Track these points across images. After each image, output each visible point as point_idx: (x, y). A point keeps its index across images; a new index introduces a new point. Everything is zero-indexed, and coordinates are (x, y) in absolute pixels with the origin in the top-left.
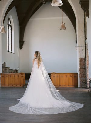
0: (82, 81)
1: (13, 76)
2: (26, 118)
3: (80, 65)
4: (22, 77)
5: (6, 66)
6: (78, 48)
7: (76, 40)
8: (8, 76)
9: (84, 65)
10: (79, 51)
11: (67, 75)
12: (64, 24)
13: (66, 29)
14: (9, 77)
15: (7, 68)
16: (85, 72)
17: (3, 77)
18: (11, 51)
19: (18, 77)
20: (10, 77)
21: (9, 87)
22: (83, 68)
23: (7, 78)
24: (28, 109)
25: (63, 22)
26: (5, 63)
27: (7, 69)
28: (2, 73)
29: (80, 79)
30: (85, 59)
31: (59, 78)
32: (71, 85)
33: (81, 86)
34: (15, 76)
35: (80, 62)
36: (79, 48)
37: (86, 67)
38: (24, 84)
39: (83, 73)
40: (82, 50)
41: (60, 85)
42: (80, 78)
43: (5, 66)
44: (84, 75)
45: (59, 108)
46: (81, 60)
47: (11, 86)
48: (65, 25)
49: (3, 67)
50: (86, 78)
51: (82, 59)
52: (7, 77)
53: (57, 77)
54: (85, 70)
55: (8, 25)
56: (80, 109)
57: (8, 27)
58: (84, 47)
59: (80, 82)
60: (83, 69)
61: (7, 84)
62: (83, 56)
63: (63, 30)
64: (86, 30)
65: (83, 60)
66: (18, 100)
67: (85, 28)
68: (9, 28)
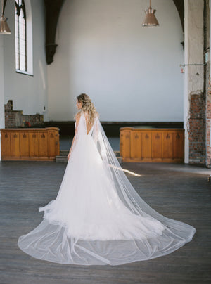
0: (195, 149)
1: (31, 134)
2: (56, 277)
3: (191, 110)
4: (52, 136)
5: (14, 109)
6: (186, 69)
7: (183, 44)
8: (17, 134)
9: (200, 109)
10: (190, 76)
11: (160, 135)
12: (155, 11)
13: (157, 24)
14: (22, 137)
15: (16, 111)
16: (201, 128)
17: (6, 136)
18: (26, 70)
19: (43, 136)
20: (24, 136)
21: (22, 160)
22: (197, 118)
23: (17, 140)
24: (63, 243)
25: (151, 8)
26: (11, 102)
27: (17, 114)
28: (4, 128)
29: (190, 144)
30: (203, 96)
31: (139, 140)
32: (169, 158)
33: (191, 160)
34: (34, 136)
35: (191, 104)
36: (189, 69)
37: (205, 116)
38: (56, 155)
39: (197, 128)
40: (198, 74)
41: (142, 158)
42: (190, 141)
43: (12, 107)
44: (199, 133)
45: (136, 241)
46: (193, 98)
47: (26, 158)
48: (155, 14)
49: (5, 111)
50: (205, 141)
51: (195, 95)
52: (15, 136)
53: (136, 137)
54: (202, 123)
55: (17, 5)
56: (185, 245)
57: (16, 12)
58: (202, 67)
59: (190, 150)
60: (198, 120)
61: (17, 153)
62: (199, 88)
63: (152, 27)
64: (207, 25)
65: (197, 99)
66: (41, 209)
67: (205, 20)
68: (19, 14)
